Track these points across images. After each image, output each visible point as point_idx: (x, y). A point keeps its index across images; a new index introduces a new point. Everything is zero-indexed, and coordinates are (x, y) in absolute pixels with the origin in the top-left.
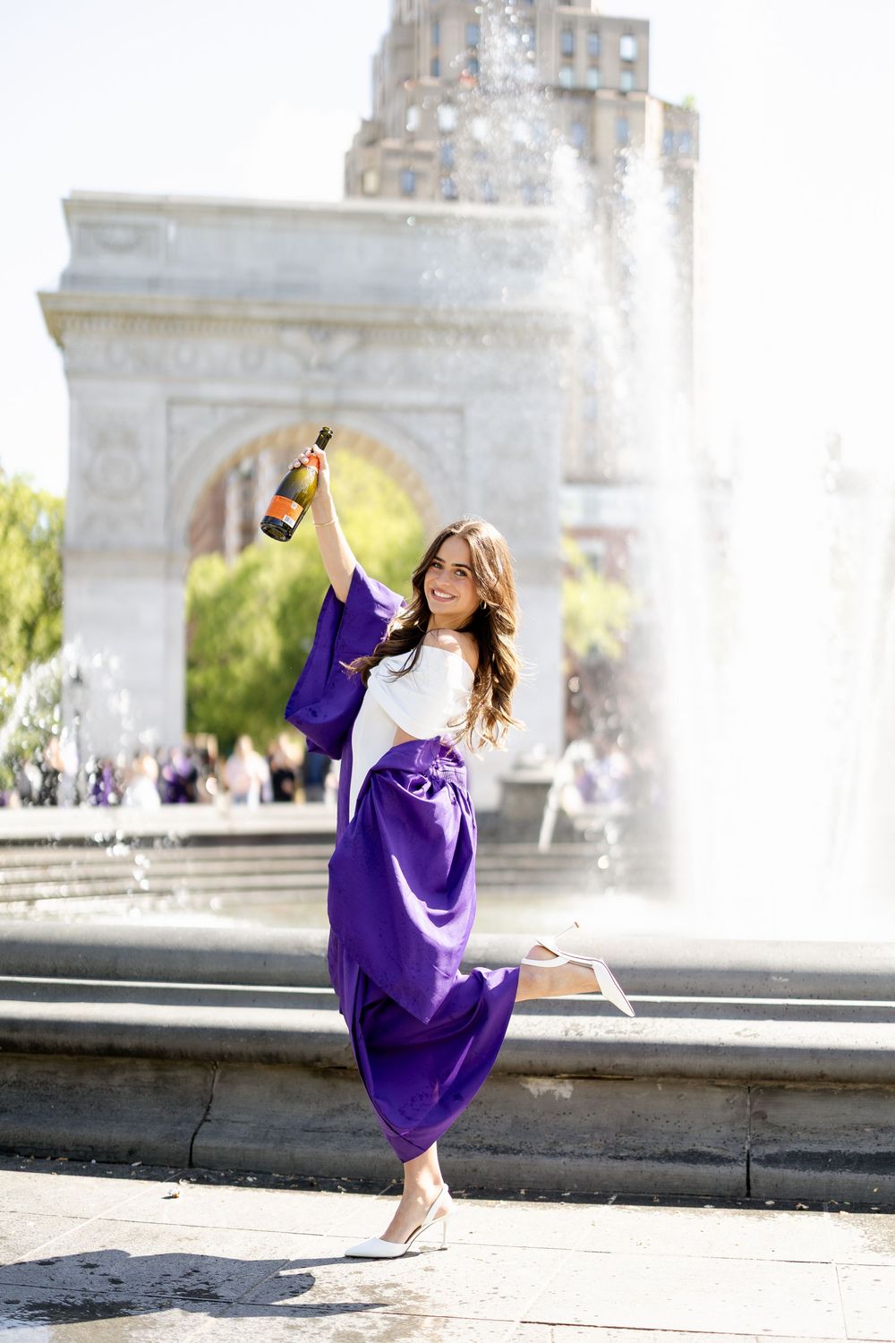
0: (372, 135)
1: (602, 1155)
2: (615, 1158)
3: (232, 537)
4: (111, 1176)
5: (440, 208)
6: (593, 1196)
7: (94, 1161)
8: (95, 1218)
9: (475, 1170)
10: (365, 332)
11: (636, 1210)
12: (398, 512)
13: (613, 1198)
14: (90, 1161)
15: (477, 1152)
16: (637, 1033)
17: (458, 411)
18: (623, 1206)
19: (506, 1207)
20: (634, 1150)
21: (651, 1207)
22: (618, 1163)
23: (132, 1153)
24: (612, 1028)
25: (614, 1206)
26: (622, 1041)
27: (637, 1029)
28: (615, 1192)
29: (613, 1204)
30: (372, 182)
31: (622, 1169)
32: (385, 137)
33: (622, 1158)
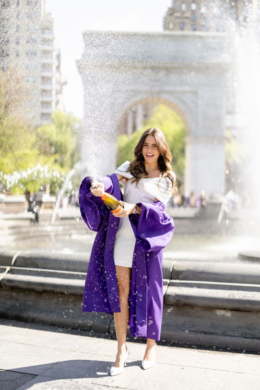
0: (171, 12)
1: (241, 336)
2: (245, 337)
3: (130, 129)
4: (84, 335)
5: (191, 33)
6: (238, 350)
7: (79, 330)
8: (78, 351)
9: (199, 339)
10: (168, 70)
11: (252, 356)
12: (177, 122)
13: (244, 351)
14: (78, 329)
15: (199, 334)
16: (253, 297)
17: (195, 93)
18: (247, 354)
19: (209, 353)
20: (251, 335)
21: (257, 355)
22: (246, 339)
23: (91, 328)
24: (244, 295)
25: (245, 354)
26: (248, 300)
27: (253, 296)
28: (245, 349)
29: (244, 353)
30: (171, 26)
31: (247, 341)
32: (175, 13)
33: (247, 338)
